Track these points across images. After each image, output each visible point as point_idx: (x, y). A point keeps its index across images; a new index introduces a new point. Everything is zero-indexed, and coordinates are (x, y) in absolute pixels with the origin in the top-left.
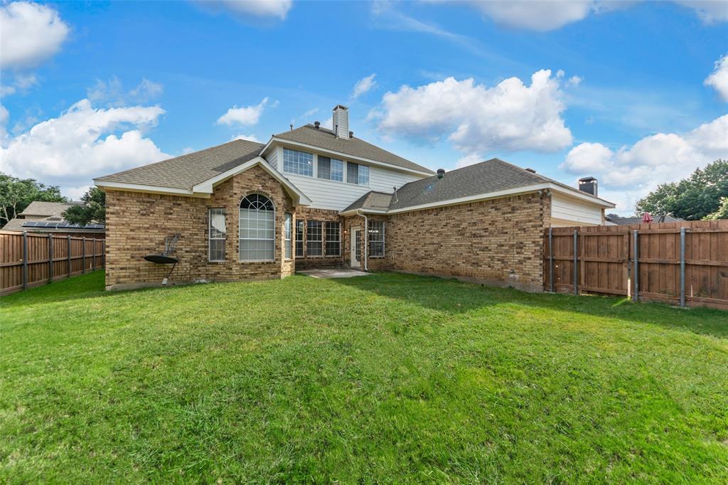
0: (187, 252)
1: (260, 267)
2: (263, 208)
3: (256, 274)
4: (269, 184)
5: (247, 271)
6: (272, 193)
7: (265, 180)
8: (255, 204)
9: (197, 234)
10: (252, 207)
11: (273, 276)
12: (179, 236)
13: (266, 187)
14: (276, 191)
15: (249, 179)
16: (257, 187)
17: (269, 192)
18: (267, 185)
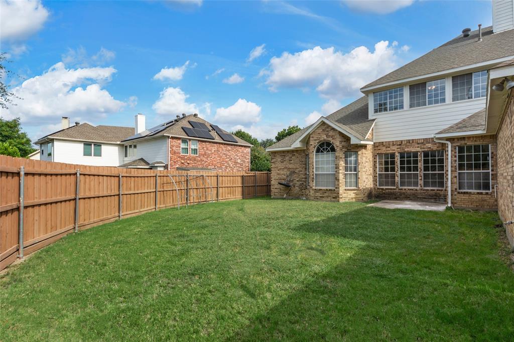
0: (297, 181)
1: (325, 193)
2: (329, 151)
3: (323, 197)
4: (331, 133)
5: (318, 194)
6: (333, 139)
7: (328, 131)
8: (324, 149)
9: (301, 171)
10: (322, 152)
11: (334, 200)
12: (294, 172)
13: (329, 136)
14: (335, 137)
15: (319, 134)
16: (324, 137)
17: (330, 139)
18: (329, 134)
